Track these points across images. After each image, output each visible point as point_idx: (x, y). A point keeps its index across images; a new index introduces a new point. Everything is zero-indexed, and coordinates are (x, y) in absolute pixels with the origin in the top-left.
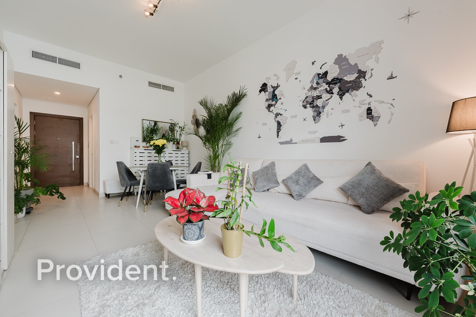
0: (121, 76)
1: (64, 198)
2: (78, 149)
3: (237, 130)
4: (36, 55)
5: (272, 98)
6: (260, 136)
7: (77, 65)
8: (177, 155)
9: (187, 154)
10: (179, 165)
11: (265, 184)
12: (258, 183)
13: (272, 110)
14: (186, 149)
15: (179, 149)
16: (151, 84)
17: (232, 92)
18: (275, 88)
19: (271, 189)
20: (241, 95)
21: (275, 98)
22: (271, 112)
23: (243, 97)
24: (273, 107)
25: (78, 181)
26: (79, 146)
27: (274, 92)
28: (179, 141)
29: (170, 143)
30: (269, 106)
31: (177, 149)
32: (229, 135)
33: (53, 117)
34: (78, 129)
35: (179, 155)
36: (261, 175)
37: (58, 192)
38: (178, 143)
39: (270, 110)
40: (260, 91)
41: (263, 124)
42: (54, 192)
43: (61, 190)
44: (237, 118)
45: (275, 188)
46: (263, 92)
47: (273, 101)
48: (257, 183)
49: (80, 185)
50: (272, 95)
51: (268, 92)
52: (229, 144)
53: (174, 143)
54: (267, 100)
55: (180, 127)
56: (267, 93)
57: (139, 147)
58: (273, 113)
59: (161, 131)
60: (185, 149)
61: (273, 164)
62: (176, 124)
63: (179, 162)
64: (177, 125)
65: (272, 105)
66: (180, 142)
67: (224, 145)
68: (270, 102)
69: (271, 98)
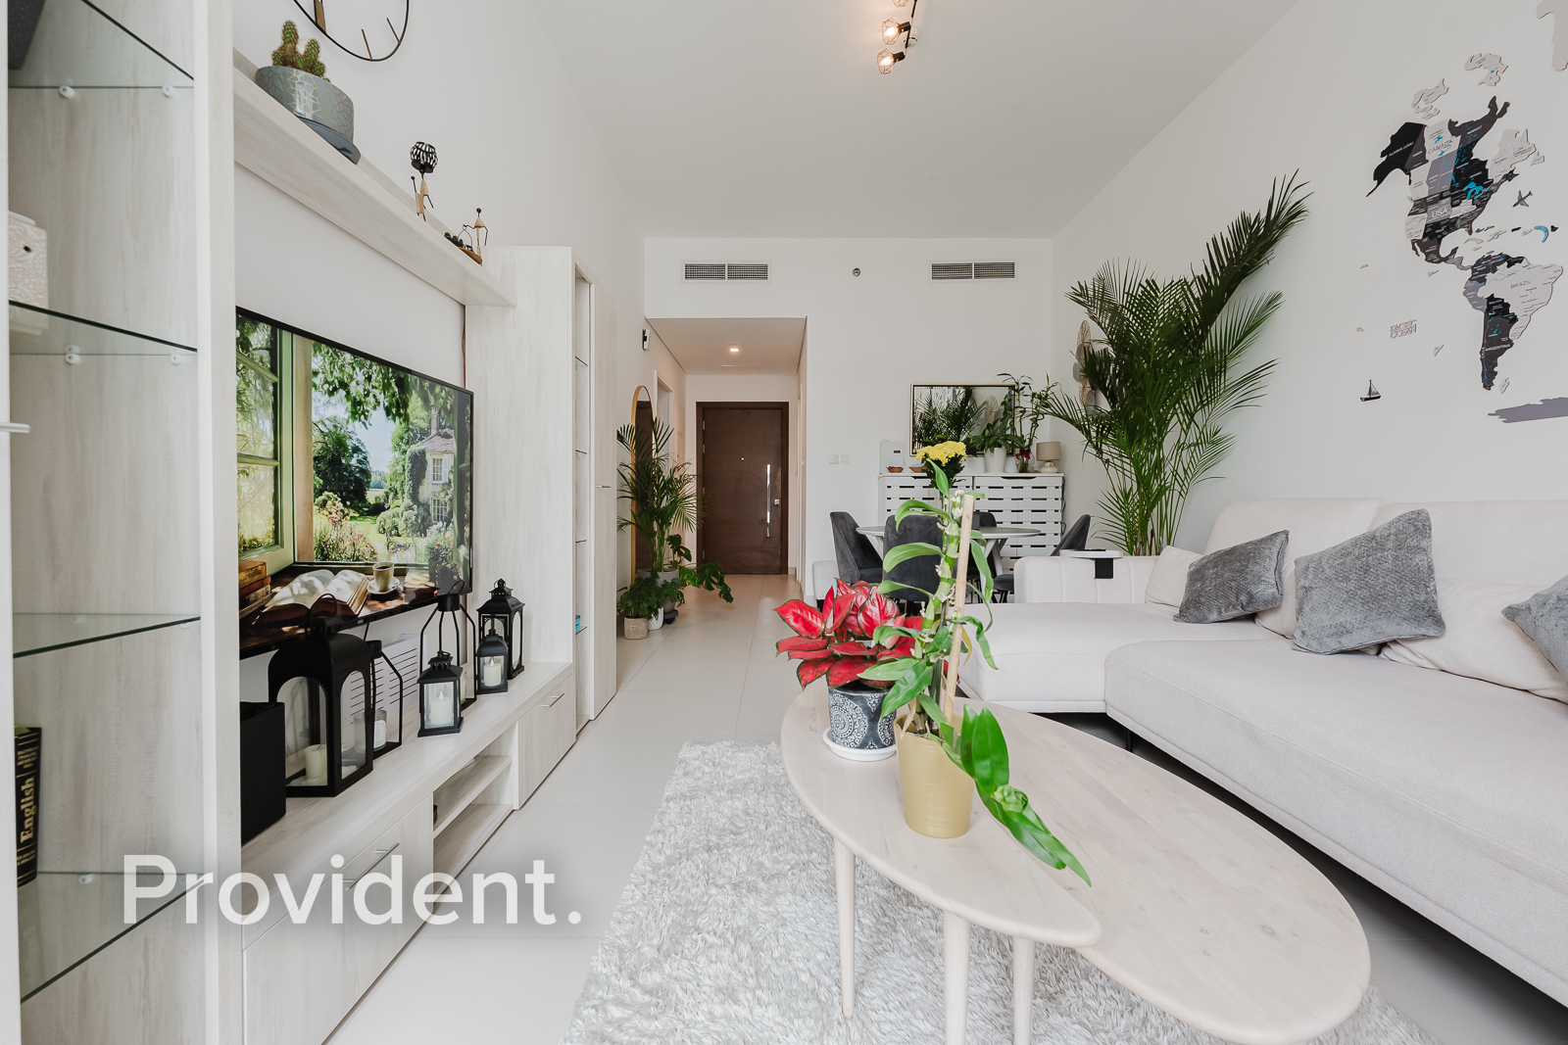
0: (857, 271)
1: (729, 599)
2: (779, 483)
3: (1252, 376)
4: (693, 272)
5: (1452, 189)
6: (1377, 388)
7: (759, 272)
8: (1017, 493)
9: (1057, 487)
10: (1027, 525)
11: (1347, 617)
12: (1313, 609)
13: (1454, 251)
14: (1055, 470)
15: (1026, 472)
16: (942, 271)
17: (1233, 217)
18: (1469, 133)
19: (1394, 647)
20: (1277, 217)
21: (1472, 185)
22: (1445, 260)
23: (1284, 226)
24: (1461, 233)
25: (778, 563)
26: (779, 475)
27: (1465, 151)
28: (1030, 444)
29: (992, 451)
30: (1434, 234)
31: (1020, 472)
32: (1207, 404)
33: (733, 409)
34: (779, 431)
35: (1027, 492)
36: (1329, 572)
37: (721, 583)
38: (1026, 453)
39: (1437, 252)
40: (1380, 174)
41: (1396, 331)
42: (714, 583)
43: (729, 580)
44: (1253, 325)
45: (1420, 647)
46: (1397, 173)
47: (1456, 197)
48: (1307, 609)
49: (781, 574)
50: (1457, 173)
51: (1426, 167)
52: (1213, 443)
53: (1010, 454)
54: (1421, 206)
55: (1034, 395)
56: (1421, 173)
57: (900, 470)
58: (1459, 263)
59: (983, 416)
60: (1049, 469)
61: (1417, 525)
62: (1021, 386)
63: (1027, 518)
64: (1022, 388)
65: (1450, 225)
66: (1033, 449)
67: (1190, 446)
68: (1442, 211)
69: (1447, 187)
